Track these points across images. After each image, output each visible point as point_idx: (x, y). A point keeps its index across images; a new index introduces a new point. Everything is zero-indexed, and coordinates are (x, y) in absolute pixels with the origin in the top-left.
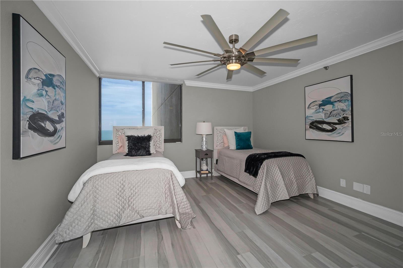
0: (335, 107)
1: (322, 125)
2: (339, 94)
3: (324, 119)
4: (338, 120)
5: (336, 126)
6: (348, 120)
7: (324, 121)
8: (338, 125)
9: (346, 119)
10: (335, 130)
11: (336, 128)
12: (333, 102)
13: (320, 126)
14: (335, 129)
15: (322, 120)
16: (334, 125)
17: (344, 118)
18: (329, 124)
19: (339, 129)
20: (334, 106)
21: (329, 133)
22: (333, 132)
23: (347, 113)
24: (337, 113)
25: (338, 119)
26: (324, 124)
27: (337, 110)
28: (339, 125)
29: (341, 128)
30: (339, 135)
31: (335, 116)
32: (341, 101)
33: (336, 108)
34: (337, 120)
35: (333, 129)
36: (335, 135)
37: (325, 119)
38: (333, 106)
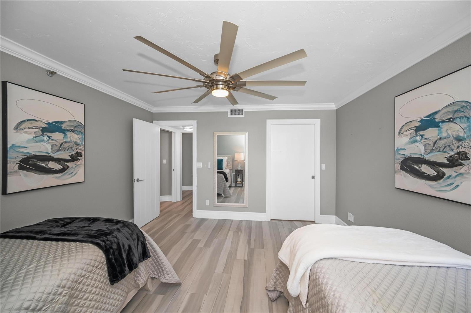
0: (67, 138)
1: (47, 163)
2: (72, 122)
3: (50, 153)
4: (71, 156)
5: (68, 164)
6: (82, 156)
7: (50, 156)
8: (70, 163)
9: (79, 155)
10: (66, 169)
11: (68, 167)
12: (65, 130)
13: (43, 165)
14: (66, 167)
15: (48, 155)
16: (66, 163)
17: (77, 153)
18: (58, 161)
19: (72, 168)
20: (66, 136)
21: (58, 174)
22: (64, 173)
23: (81, 147)
24: (70, 147)
25: (71, 154)
26: (50, 161)
27: (69, 142)
28: (72, 162)
29: (74, 166)
30: (71, 175)
31: (66, 149)
32: (74, 131)
33: (69, 140)
34: (69, 155)
35: (65, 168)
36: (66, 176)
37: (52, 154)
38: (64, 135)
